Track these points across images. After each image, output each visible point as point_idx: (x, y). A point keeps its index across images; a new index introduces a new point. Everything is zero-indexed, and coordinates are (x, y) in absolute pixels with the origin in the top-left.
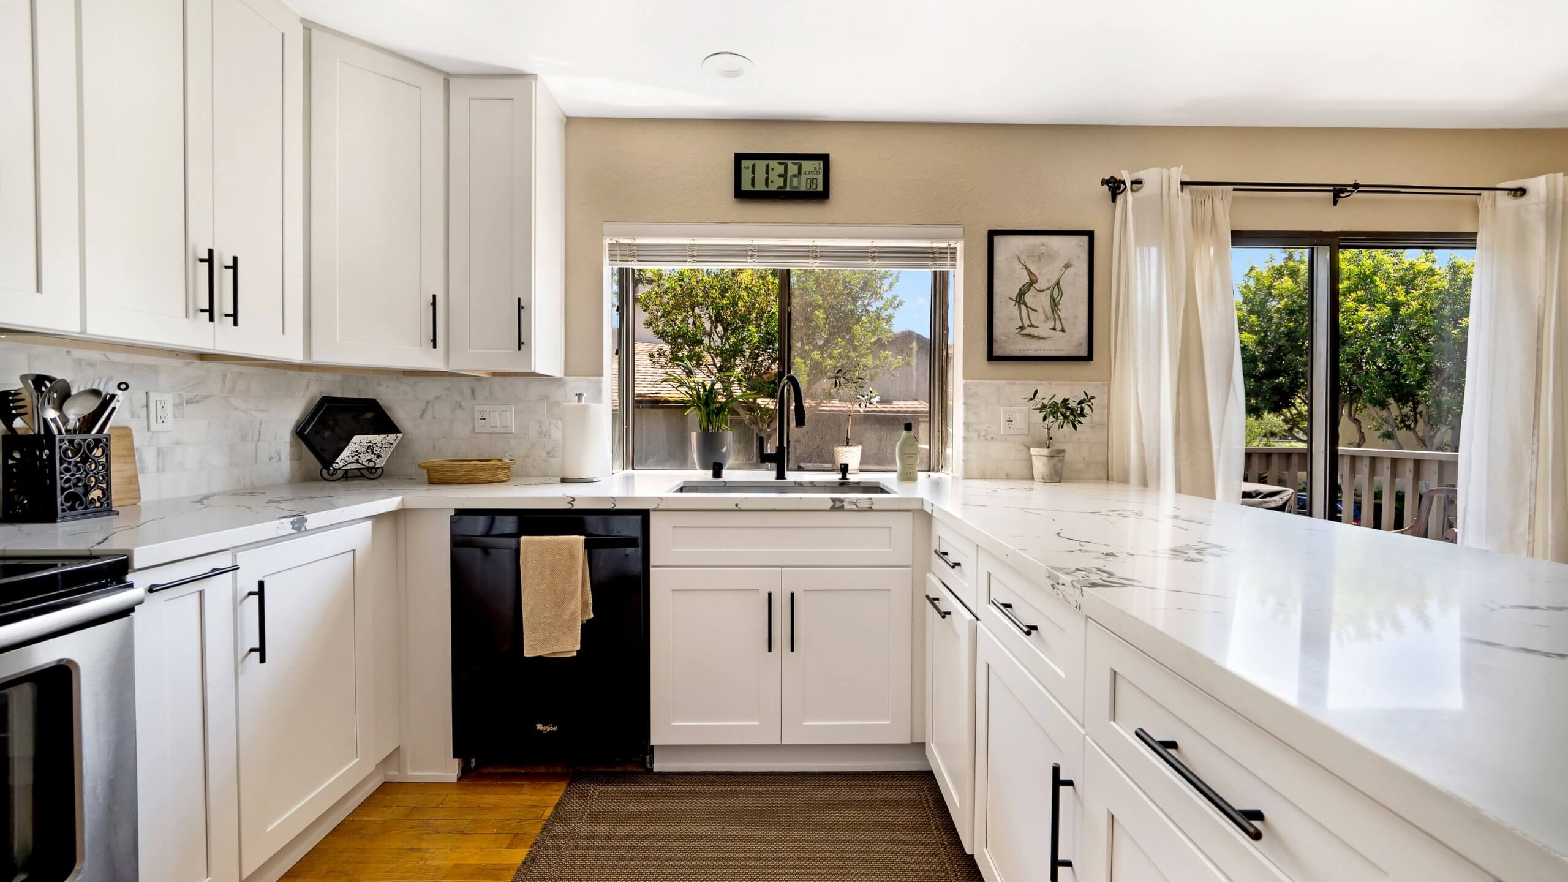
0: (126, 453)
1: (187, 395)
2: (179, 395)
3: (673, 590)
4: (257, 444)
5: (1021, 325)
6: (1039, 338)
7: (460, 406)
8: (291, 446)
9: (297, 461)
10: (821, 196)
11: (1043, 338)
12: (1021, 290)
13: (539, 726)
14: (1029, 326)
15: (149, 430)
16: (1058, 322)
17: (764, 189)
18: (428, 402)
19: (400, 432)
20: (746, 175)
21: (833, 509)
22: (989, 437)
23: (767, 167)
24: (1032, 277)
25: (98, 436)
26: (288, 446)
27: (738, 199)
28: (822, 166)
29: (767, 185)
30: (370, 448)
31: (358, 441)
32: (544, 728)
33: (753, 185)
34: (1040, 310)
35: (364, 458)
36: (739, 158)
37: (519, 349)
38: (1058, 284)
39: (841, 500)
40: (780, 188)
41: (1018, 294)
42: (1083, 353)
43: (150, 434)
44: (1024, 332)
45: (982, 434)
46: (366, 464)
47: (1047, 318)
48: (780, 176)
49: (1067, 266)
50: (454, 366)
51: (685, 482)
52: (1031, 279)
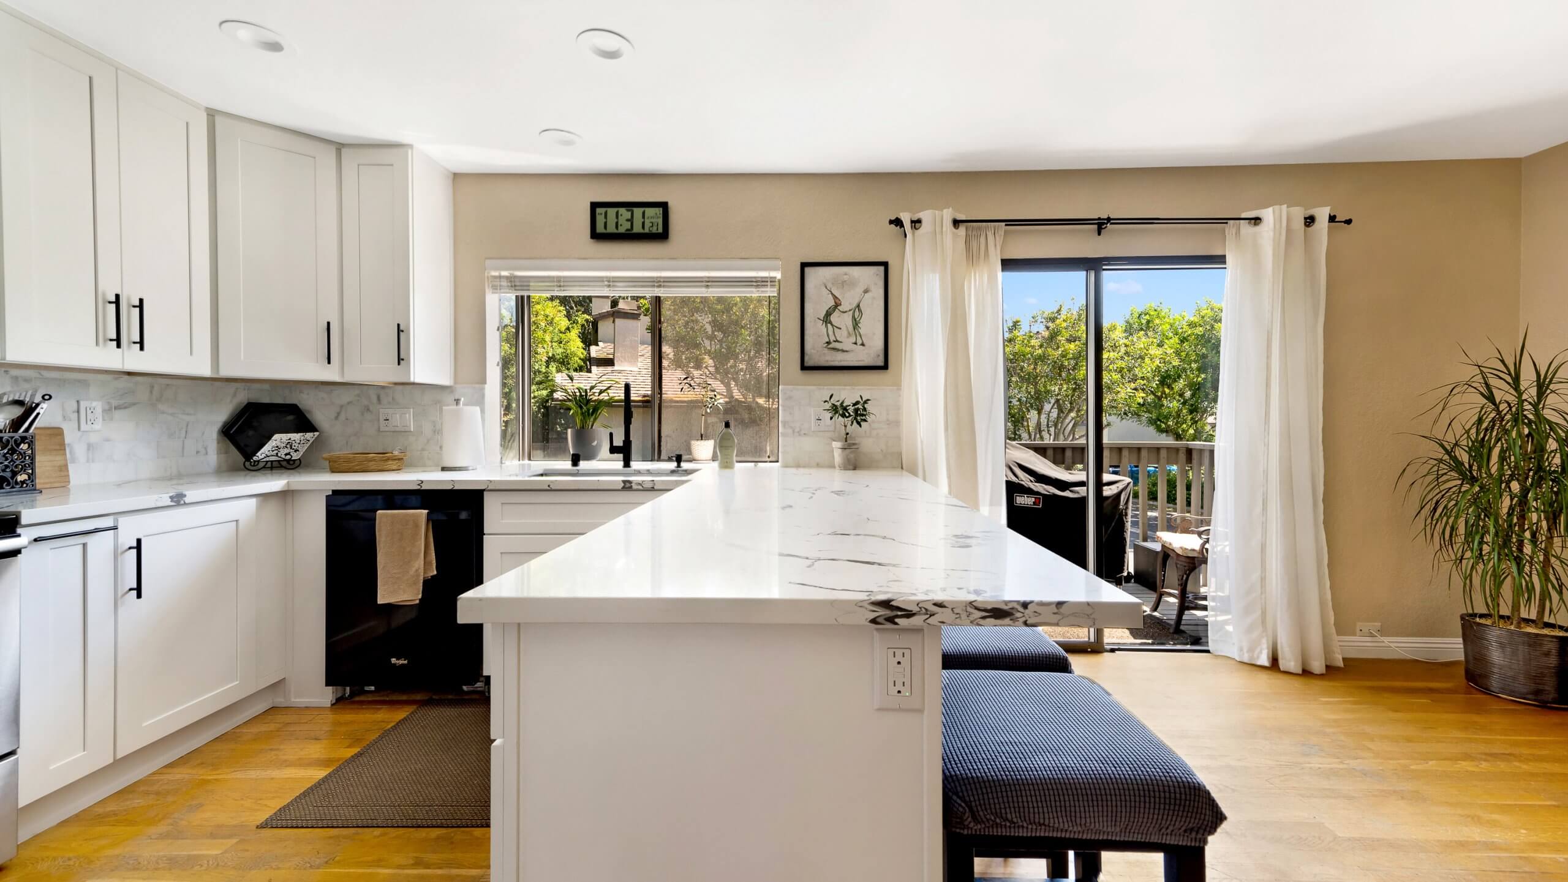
0: (58, 447)
1: (114, 403)
2: (108, 403)
3: (501, 553)
4: (183, 441)
5: (828, 340)
6: (843, 351)
7: (368, 410)
8: (218, 443)
9: (223, 455)
10: (662, 236)
11: (847, 351)
12: (827, 311)
13: (393, 660)
14: (834, 341)
15: (79, 429)
16: (858, 337)
17: (615, 231)
18: (342, 407)
19: (317, 431)
20: (600, 220)
21: (624, 488)
22: (803, 432)
23: (617, 213)
24: (837, 301)
25: (24, 434)
26: (215, 443)
27: (595, 240)
28: (661, 212)
29: (617, 227)
30: (289, 444)
31: (279, 439)
32: (398, 662)
33: (605, 227)
34: (844, 328)
35: (282, 453)
36: (594, 206)
37: (399, 364)
38: (858, 306)
39: (630, 482)
40: (627, 230)
41: (826, 315)
42: (881, 363)
43: (80, 434)
44: (830, 346)
45: (797, 430)
46: (283, 456)
47: (849, 335)
48: (628, 220)
49: (866, 291)
50: (347, 378)
51: (545, 470)
52: (835, 303)
